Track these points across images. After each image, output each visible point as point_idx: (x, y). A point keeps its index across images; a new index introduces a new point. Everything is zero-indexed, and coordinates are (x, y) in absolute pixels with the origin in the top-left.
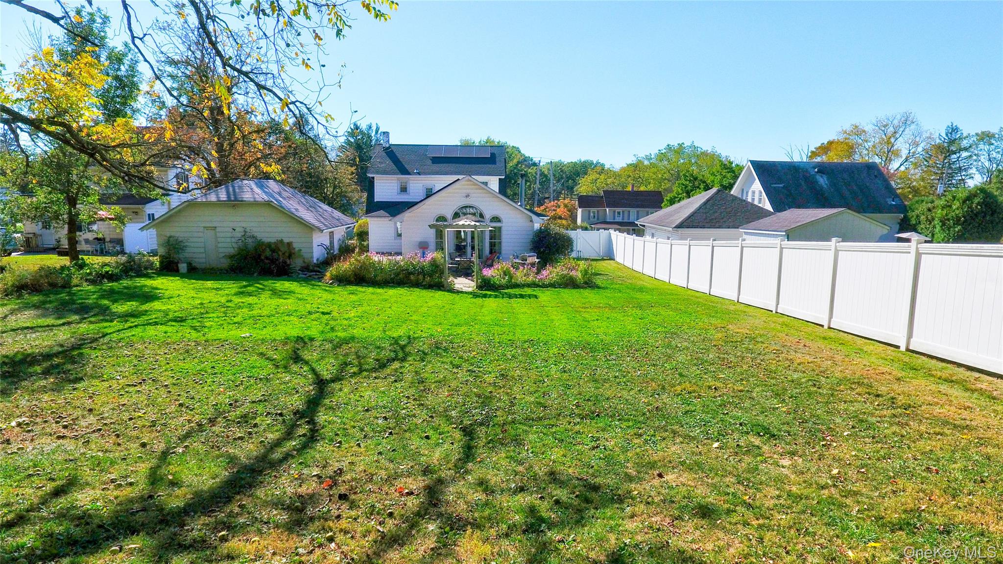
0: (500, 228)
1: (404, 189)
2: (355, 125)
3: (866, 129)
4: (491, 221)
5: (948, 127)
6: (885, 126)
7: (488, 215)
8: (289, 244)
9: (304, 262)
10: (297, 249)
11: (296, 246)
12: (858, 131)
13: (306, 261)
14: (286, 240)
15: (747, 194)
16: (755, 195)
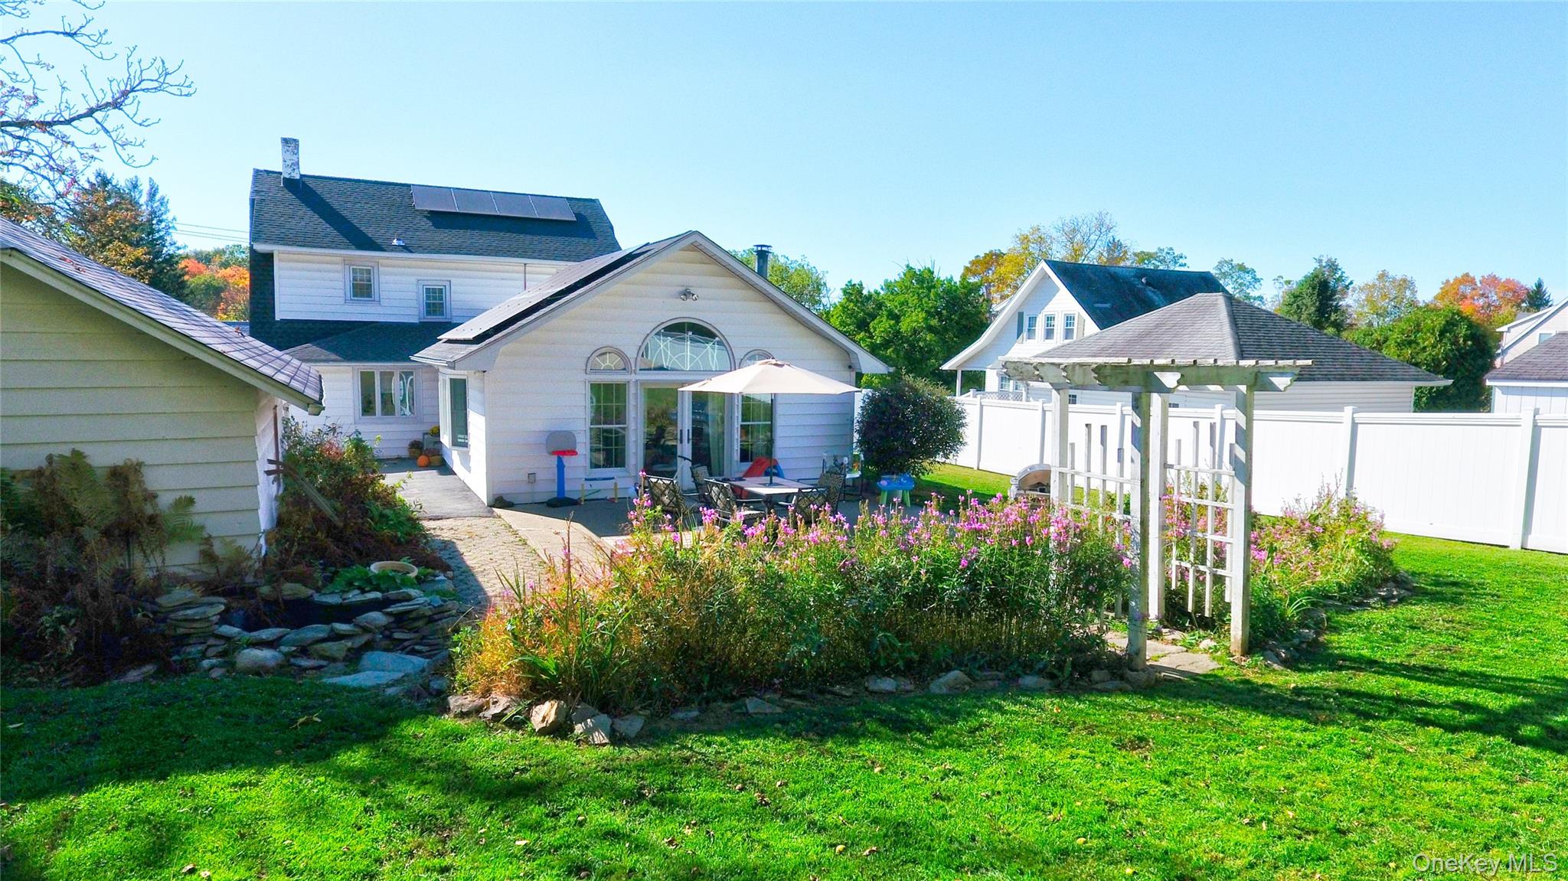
1: (362, 289)
7: (738, 353)
8: (123, 477)
9: (209, 556)
10: (165, 501)
13: (218, 549)
14: (102, 457)
15: (1033, 320)
16: (1056, 323)
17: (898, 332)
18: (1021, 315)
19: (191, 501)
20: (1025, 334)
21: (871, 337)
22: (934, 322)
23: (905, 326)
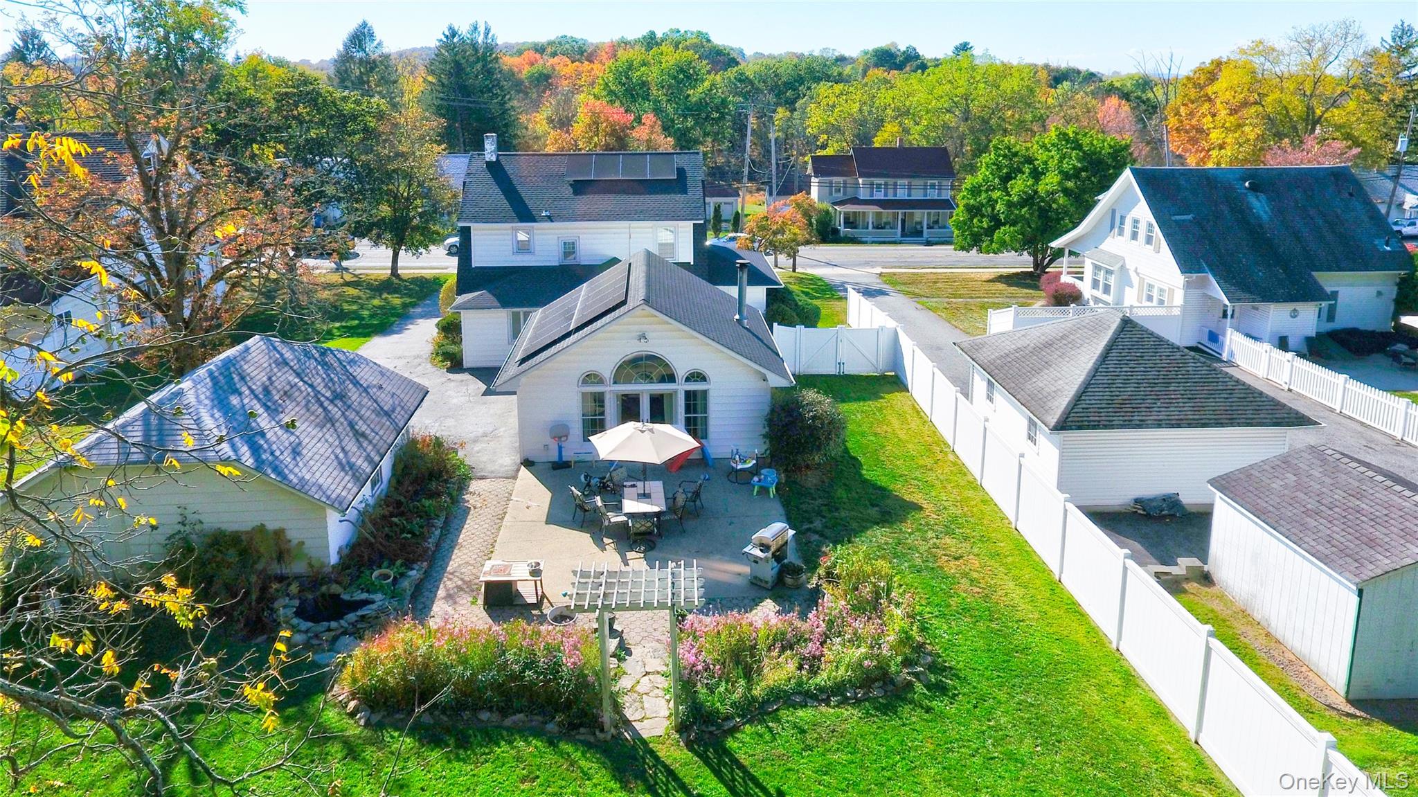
0: (705, 392)
1: (524, 245)
2: (450, 28)
3: (1277, 46)
4: (688, 380)
5: (1397, 27)
6: (1309, 42)
7: (681, 372)
8: (279, 533)
9: (310, 565)
10: (295, 542)
11: (294, 535)
12: (1268, 52)
13: (314, 562)
14: (272, 526)
15: (1123, 218)
16: (1139, 225)
17: (1036, 192)
18: (1114, 212)
19: (303, 543)
20: (1116, 230)
21: (1008, 194)
22: (1070, 184)
23: (1042, 188)
